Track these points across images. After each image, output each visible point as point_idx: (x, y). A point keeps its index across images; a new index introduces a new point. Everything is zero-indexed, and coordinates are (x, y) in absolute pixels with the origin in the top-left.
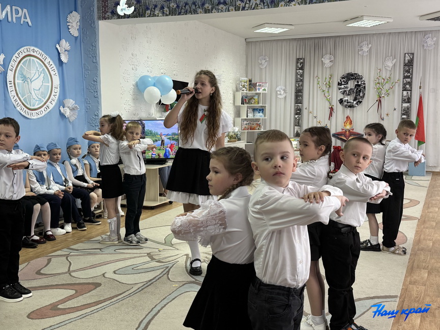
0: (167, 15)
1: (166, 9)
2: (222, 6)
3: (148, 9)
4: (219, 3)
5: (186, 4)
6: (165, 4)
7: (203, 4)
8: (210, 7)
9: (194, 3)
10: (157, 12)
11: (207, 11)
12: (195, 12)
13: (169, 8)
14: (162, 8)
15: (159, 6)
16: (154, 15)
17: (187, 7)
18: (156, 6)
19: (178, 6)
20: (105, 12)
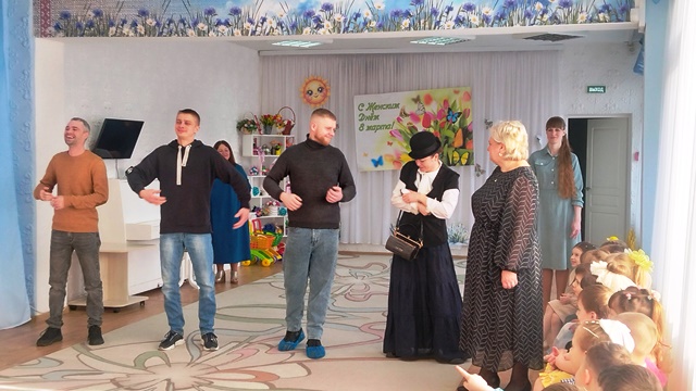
0: (141, 35)
1: (140, 26)
3: (112, 24)
4: (219, 23)
5: (171, 21)
6: (139, 20)
7: (195, 24)
8: (206, 28)
9: (182, 21)
10: (126, 30)
11: (200, 33)
12: (184, 33)
13: (144, 25)
14: (134, 24)
15: (130, 22)
16: (122, 35)
17: (172, 25)
18: (124, 22)
19: (158, 24)
20: (45, 26)
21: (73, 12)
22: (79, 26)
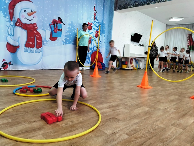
0: (135, 7)
1: (135, 5)
2: (153, 2)
3: (129, 6)
4: (152, 1)
5: (141, 2)
6: (134, 3)
7: (147, 2)
8: (149, 2)
9: (144, 2)
10: (131, 6)
11: (148, 4)
12: (144, 5)
13: (135, 4)
14: (133, 5)
15: (132, 4)
16: (131, 7)
17: (142, 3)
18: (131, 4)
19: (138, 4)
20: (116, 8)
21: (121, 4)
22: (122, 7)
